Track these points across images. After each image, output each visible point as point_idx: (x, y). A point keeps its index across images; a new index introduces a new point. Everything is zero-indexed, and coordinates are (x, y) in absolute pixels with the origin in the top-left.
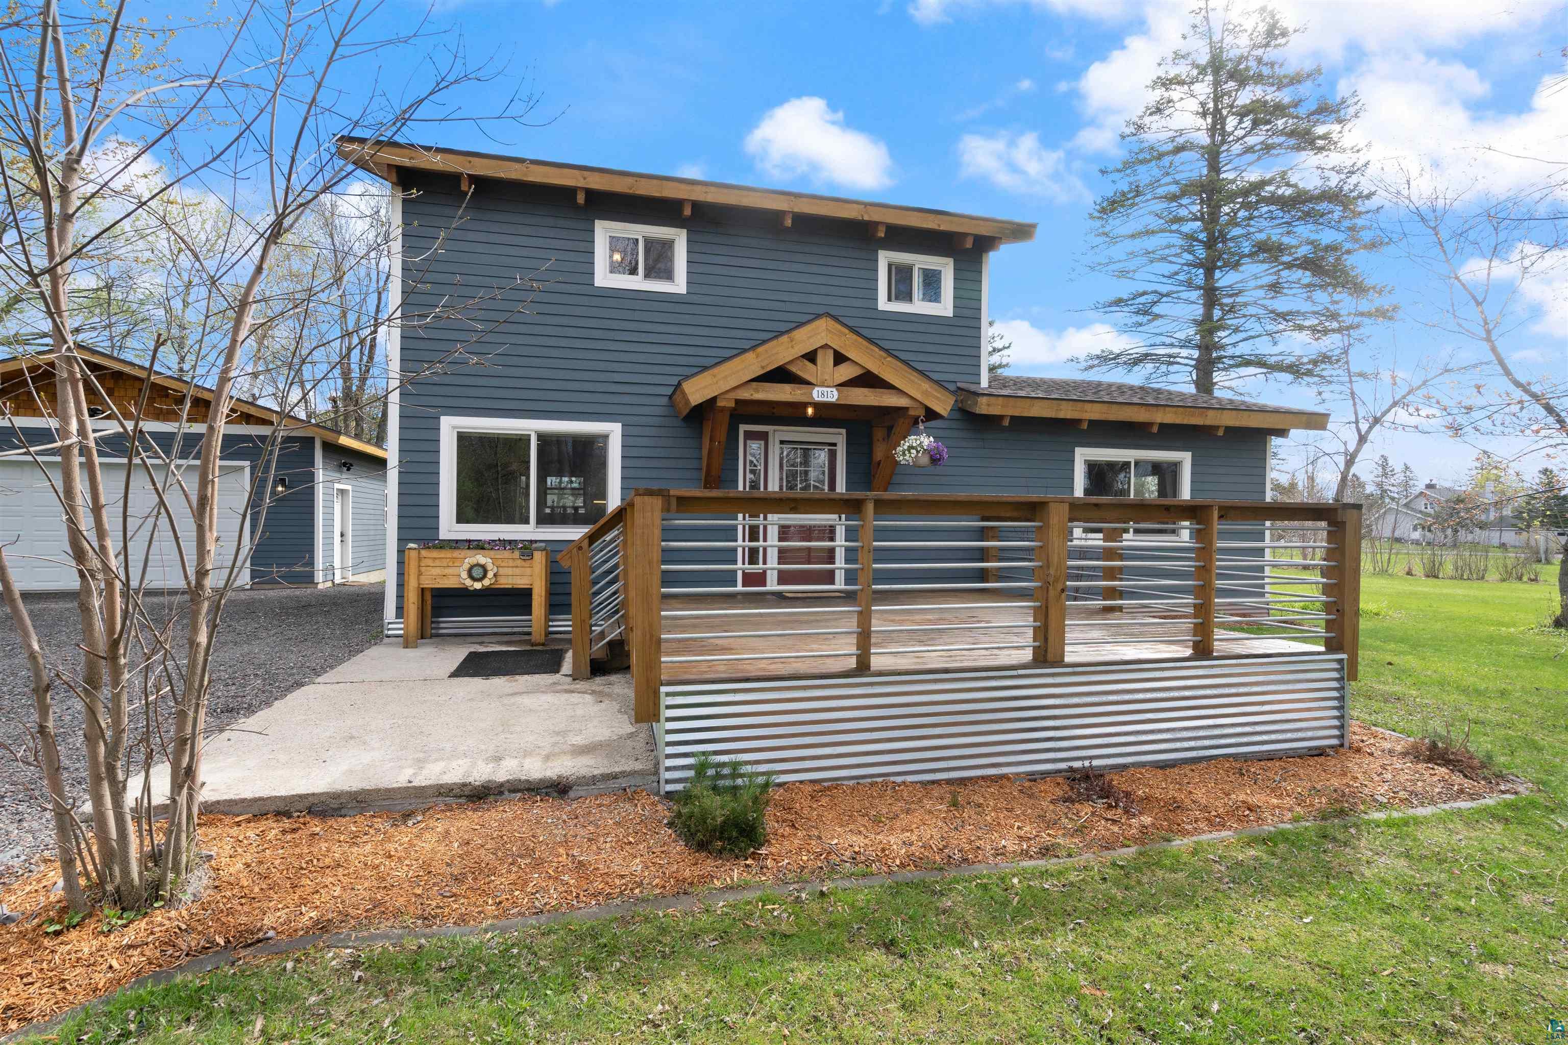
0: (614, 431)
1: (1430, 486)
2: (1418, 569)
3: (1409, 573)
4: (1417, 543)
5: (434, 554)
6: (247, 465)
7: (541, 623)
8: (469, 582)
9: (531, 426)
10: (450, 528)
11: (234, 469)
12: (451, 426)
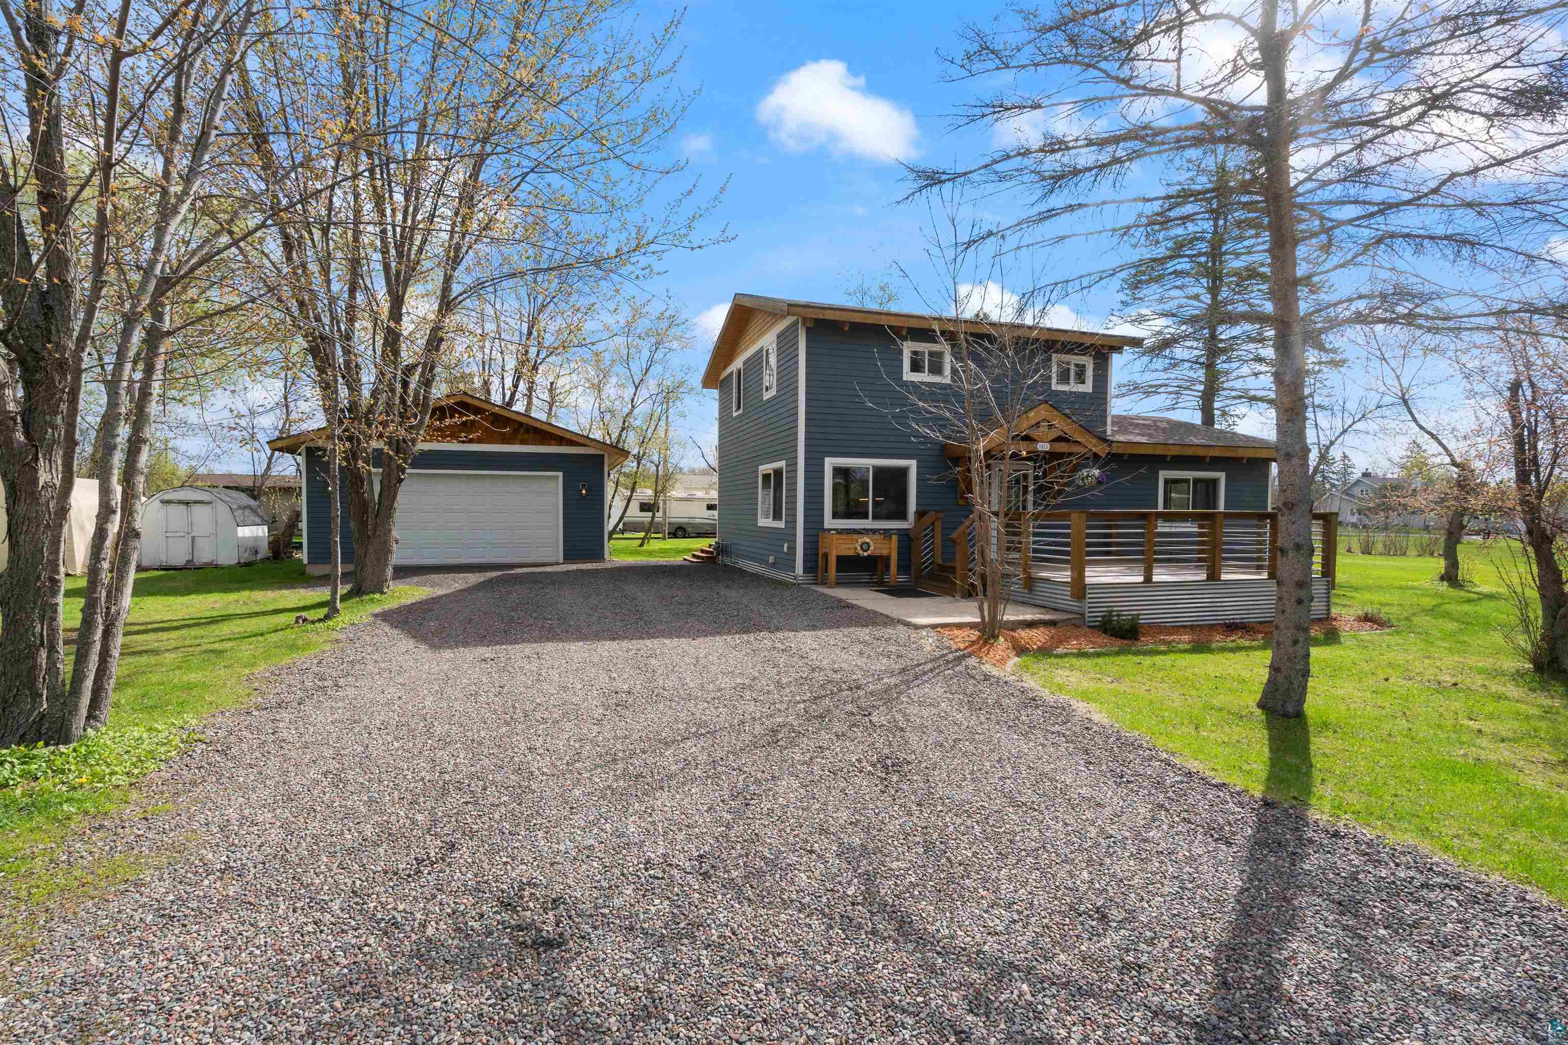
0: (912, 464)
1: (1366, 475)
2: (1356, 547)
3: (1349, 551)
4: (1354, 525)
5: (843, 537)
6: (560, 474)
7: (894, 575)
8: (861, 552)
9: (869, 463)
10: (829, 522)
11: (549, 477)
12: (830, 463)
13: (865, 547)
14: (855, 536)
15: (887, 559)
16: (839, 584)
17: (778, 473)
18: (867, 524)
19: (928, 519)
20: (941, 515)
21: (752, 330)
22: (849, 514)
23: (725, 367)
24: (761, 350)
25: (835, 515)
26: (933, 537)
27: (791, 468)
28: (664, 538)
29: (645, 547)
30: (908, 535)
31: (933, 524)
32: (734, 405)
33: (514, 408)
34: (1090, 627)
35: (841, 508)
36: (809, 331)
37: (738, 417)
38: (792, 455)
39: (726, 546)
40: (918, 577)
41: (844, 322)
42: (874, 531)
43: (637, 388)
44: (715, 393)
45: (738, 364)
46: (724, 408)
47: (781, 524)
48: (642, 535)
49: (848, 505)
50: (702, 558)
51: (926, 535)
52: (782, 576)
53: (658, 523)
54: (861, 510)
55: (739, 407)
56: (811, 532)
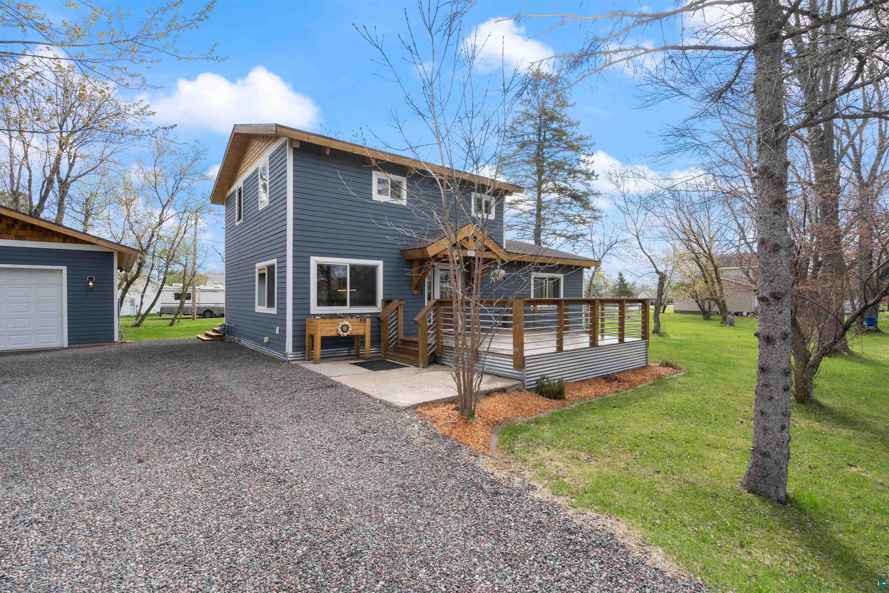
0: (380, 264)
5: (326, 321)
6: (64, 268)
7: (368, 349)
8: (341, 333)
9: (348, 262)
10: (315, 309)
11: (53, 271)
12: (315, 261)
13: (345, 329)
14: (336, 320)
15: (363, 336)
16: (324, 359)
17: (271, 268)
18: (347, 309)
19: (392, 306)
20: (403, 303)
21: (251, 154)
22: (330, 302)
23: (229, 188)
24: (257, 171)
25: (320, 303)
26: (397, 319)
27: (281, 265)
28: (193, 319)
29: (175, 327)
30: (379, 319)
31: (397, 309)
32: (237, 216)
33: (42, 216)
34: (529, 390)
35: (325, 297)
36: (296, 151)
37: (241, 224)
38: (282, 254)
39: (231, 327)
40: (386, 349)
41: (325, 148)
42: (352, 315)
43: (164, 207)
44: (222, 208)
45: (239, 183)
46: (229, 218)
47: (273, 311)
48: (172, 316)
49: (329, 295)
50: (212, 336)
51: (392, 317)
52: (274, 353)
53: (187, 308)
54: (339, 298)
55: (240, 218)
56: (298, 317)
